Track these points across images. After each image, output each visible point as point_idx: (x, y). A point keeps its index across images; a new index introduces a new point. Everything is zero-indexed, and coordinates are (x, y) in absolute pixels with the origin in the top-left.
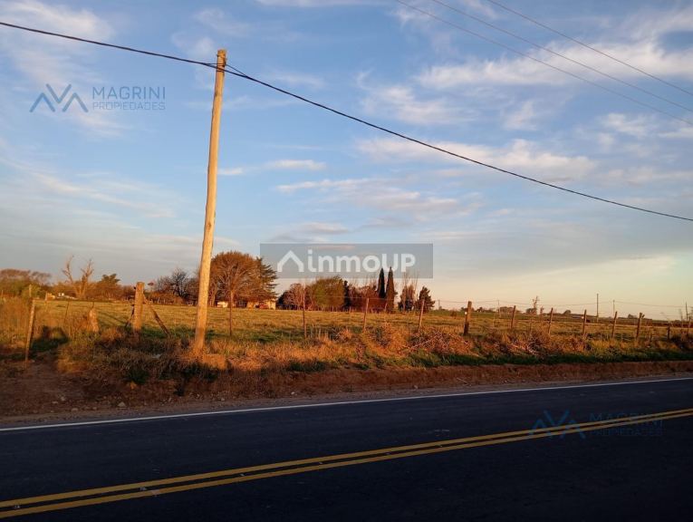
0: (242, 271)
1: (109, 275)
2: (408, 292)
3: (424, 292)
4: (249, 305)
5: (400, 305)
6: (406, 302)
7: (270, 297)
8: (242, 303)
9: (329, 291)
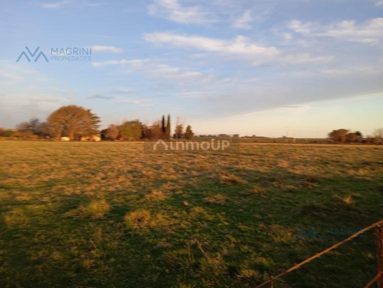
0: (78, 117)
2: (179, 128)
3: (189, 128)
4: (83, 139)
5: (175, 136)
6: (178, 134)
7: (95, 133)
8: (78, 138)
9: (133, 128)
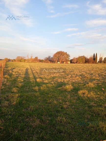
0: (63, 55)
1: (36, 57)
2: (101, 59)
3: (105, 58)
4: (64, 63)
5: (99, 62)
7: (68, 61)
8: (63, 62)
9: (82, 59)
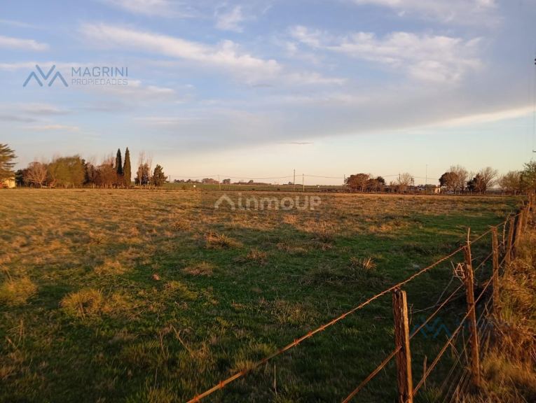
2: (144, 170)
3: (158, 169)
5: (137, 181)
6: (143, 178)
7: (8, 175)
9: (70, 169)
